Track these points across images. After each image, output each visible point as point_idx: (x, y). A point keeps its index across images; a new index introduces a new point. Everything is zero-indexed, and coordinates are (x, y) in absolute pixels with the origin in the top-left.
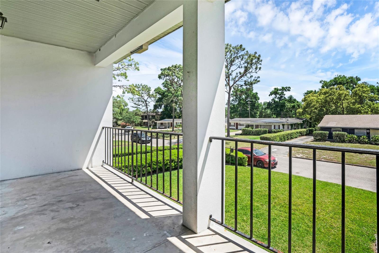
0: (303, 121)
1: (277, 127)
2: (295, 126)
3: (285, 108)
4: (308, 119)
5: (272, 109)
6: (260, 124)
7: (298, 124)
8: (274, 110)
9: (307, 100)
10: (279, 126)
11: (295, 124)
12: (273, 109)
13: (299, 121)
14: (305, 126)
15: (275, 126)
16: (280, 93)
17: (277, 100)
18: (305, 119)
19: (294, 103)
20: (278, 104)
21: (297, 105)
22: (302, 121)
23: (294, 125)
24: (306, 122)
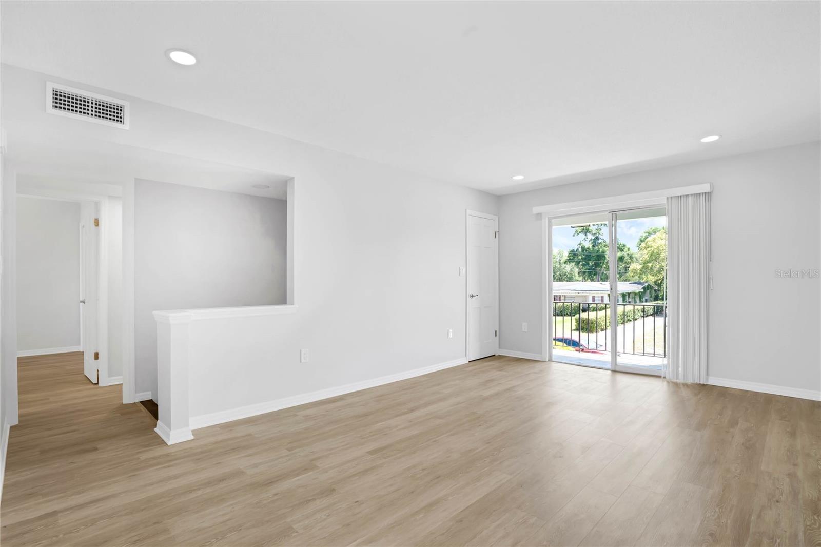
0: (644, 288)
1: (598, 301)
2: (629, 297)
3: (604, 261)
4: (652, 284)
5: (579, 263)
6: (563, 295)
7: (635, 294)
8: (583, 265)
9: (651, 247)
10: (602, 297)
11: (629, 294)
12: (581, 263)
13: (638, 289)
14: (647, 298)
15: (594, 298)
16: (594, 232)
17: (588, 245)
18: (646, 284)
19: (622, 251)
20: (589, 254)
21: (628, 255)
22: (642, 287)
23: (627, 296)
24: (648, 289)
